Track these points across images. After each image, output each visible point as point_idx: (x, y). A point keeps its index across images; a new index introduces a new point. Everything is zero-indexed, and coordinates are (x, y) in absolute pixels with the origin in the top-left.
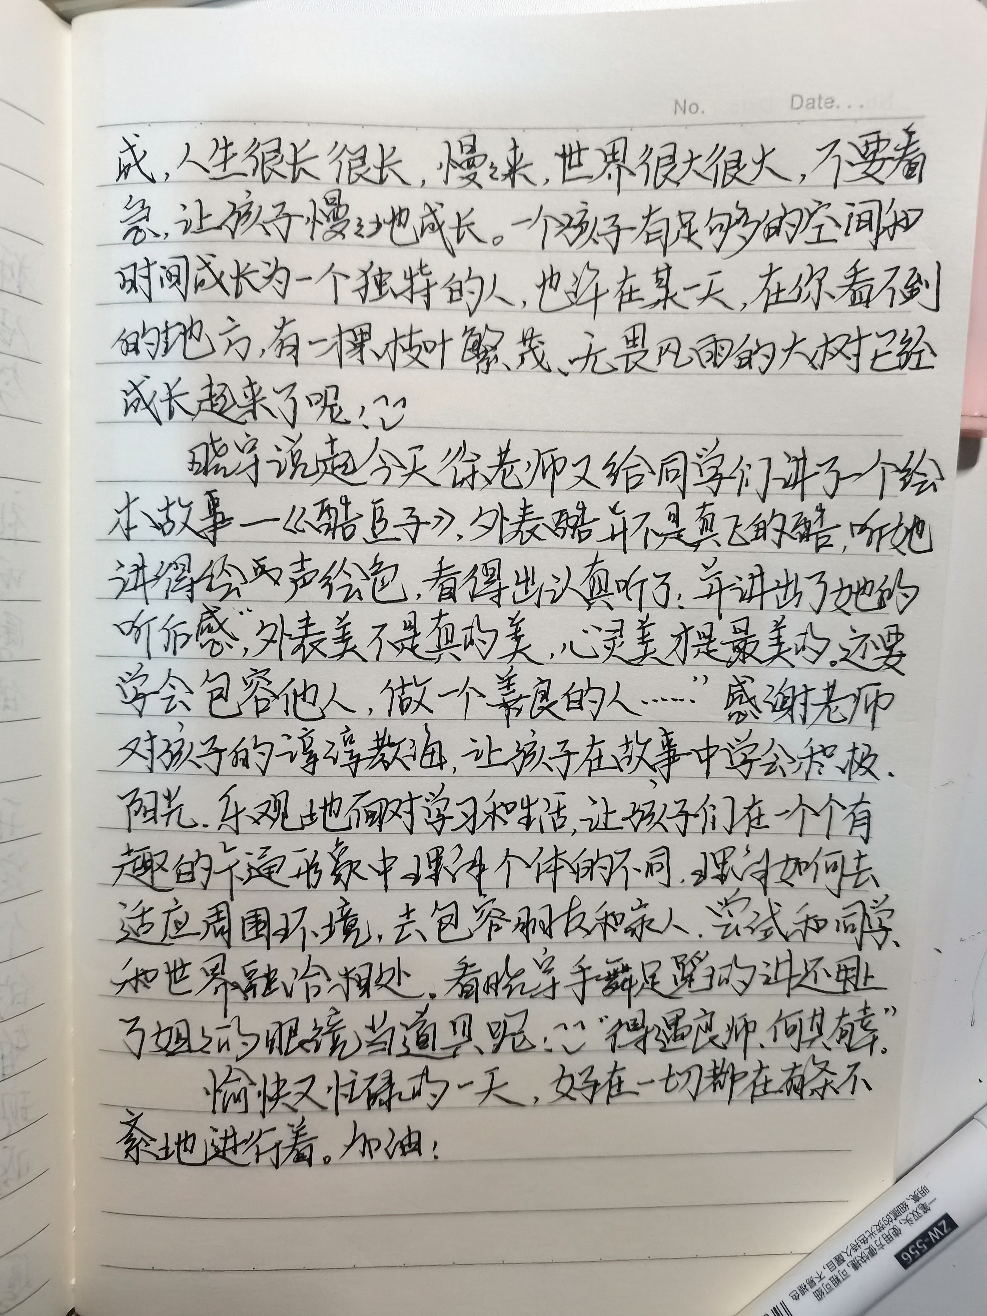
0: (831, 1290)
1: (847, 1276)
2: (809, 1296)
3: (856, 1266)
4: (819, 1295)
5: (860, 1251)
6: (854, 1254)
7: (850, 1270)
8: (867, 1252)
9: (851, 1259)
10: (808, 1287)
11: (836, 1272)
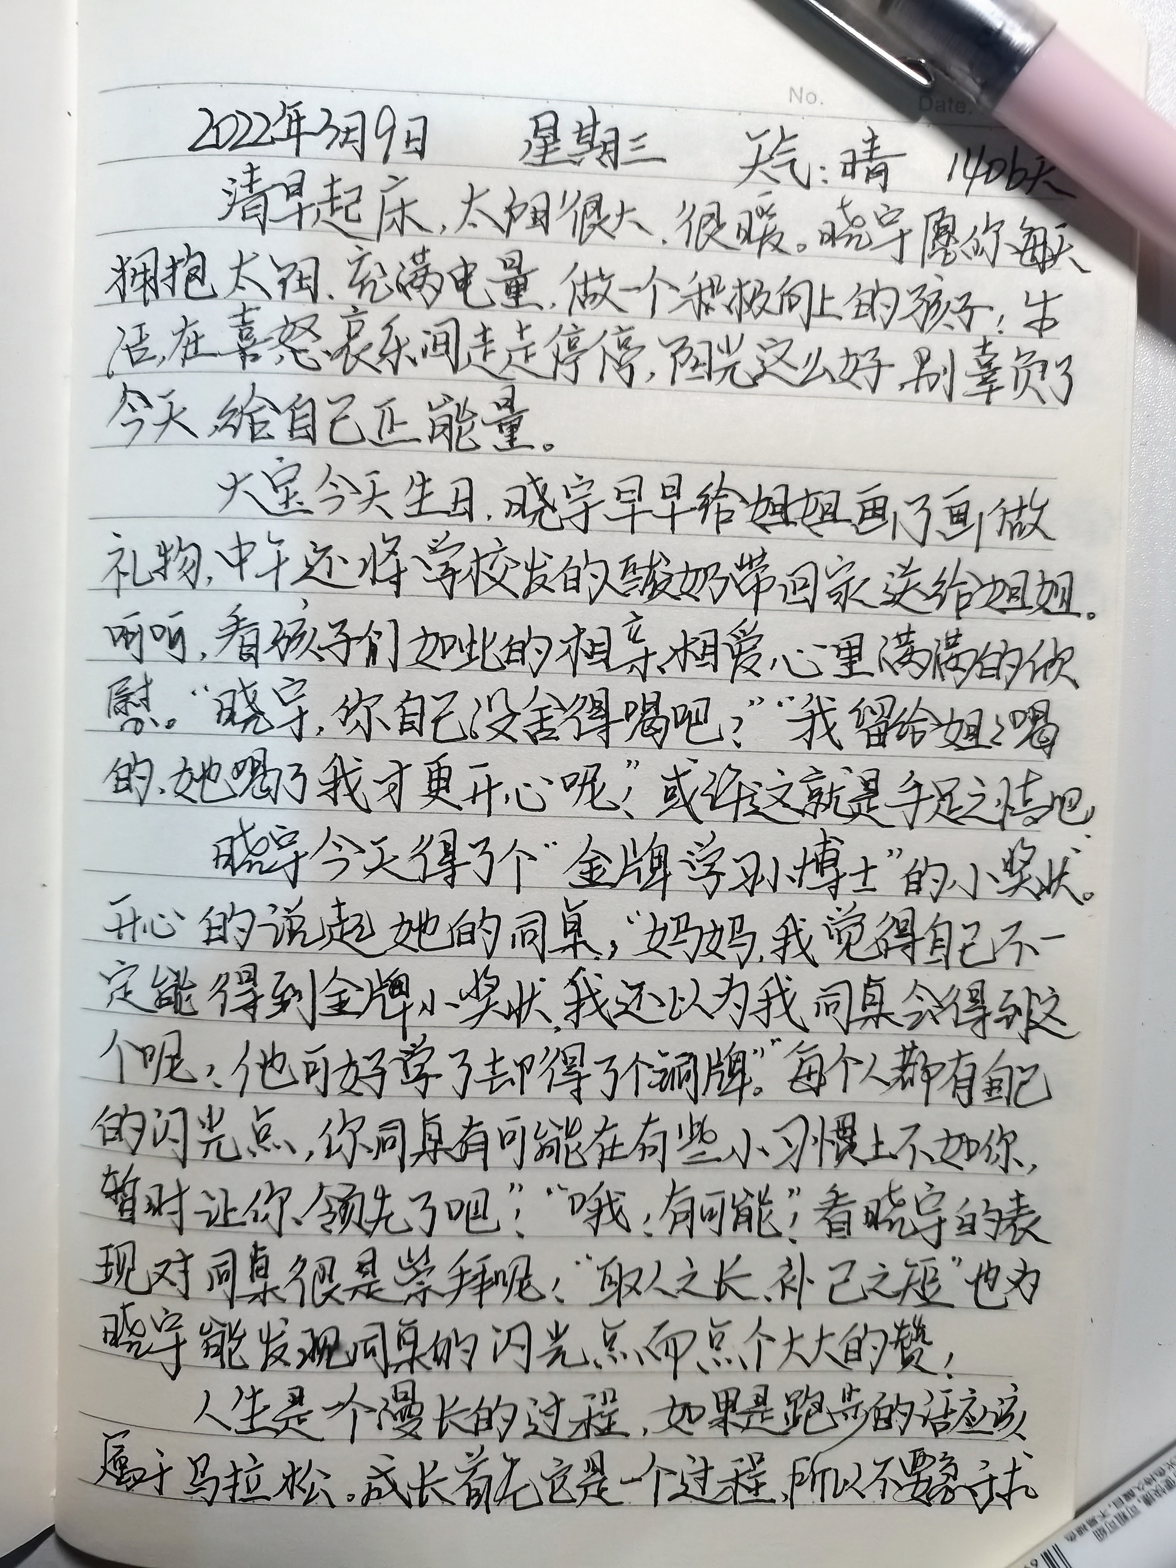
0: (1115, 1528)
1: (1135, 1512)
2: (1089, 1535)
3: (1148, 1501)
4: (1101, 1534)
5: (1154, 1484)
6: (1147, 1488)
7: (1142, 1506)
8: (1163, 1485)
9: (1143, 1493)
10: (1088, 1527)
11: (1123, 1509)
